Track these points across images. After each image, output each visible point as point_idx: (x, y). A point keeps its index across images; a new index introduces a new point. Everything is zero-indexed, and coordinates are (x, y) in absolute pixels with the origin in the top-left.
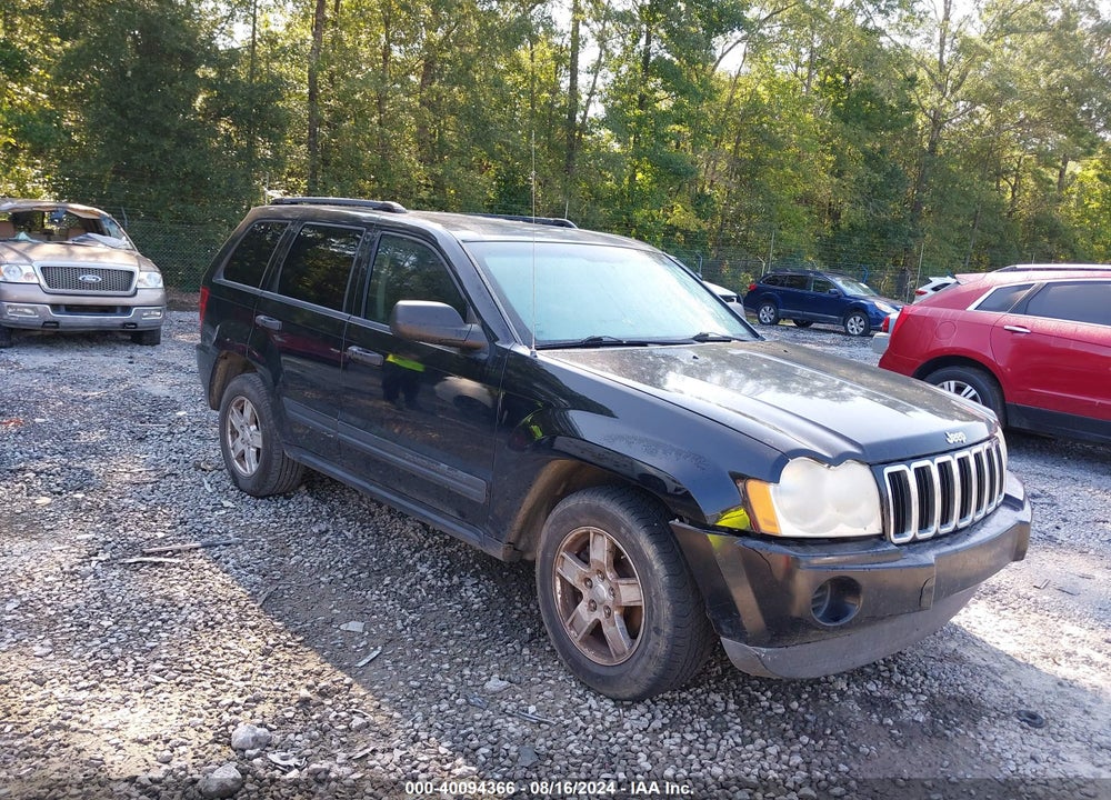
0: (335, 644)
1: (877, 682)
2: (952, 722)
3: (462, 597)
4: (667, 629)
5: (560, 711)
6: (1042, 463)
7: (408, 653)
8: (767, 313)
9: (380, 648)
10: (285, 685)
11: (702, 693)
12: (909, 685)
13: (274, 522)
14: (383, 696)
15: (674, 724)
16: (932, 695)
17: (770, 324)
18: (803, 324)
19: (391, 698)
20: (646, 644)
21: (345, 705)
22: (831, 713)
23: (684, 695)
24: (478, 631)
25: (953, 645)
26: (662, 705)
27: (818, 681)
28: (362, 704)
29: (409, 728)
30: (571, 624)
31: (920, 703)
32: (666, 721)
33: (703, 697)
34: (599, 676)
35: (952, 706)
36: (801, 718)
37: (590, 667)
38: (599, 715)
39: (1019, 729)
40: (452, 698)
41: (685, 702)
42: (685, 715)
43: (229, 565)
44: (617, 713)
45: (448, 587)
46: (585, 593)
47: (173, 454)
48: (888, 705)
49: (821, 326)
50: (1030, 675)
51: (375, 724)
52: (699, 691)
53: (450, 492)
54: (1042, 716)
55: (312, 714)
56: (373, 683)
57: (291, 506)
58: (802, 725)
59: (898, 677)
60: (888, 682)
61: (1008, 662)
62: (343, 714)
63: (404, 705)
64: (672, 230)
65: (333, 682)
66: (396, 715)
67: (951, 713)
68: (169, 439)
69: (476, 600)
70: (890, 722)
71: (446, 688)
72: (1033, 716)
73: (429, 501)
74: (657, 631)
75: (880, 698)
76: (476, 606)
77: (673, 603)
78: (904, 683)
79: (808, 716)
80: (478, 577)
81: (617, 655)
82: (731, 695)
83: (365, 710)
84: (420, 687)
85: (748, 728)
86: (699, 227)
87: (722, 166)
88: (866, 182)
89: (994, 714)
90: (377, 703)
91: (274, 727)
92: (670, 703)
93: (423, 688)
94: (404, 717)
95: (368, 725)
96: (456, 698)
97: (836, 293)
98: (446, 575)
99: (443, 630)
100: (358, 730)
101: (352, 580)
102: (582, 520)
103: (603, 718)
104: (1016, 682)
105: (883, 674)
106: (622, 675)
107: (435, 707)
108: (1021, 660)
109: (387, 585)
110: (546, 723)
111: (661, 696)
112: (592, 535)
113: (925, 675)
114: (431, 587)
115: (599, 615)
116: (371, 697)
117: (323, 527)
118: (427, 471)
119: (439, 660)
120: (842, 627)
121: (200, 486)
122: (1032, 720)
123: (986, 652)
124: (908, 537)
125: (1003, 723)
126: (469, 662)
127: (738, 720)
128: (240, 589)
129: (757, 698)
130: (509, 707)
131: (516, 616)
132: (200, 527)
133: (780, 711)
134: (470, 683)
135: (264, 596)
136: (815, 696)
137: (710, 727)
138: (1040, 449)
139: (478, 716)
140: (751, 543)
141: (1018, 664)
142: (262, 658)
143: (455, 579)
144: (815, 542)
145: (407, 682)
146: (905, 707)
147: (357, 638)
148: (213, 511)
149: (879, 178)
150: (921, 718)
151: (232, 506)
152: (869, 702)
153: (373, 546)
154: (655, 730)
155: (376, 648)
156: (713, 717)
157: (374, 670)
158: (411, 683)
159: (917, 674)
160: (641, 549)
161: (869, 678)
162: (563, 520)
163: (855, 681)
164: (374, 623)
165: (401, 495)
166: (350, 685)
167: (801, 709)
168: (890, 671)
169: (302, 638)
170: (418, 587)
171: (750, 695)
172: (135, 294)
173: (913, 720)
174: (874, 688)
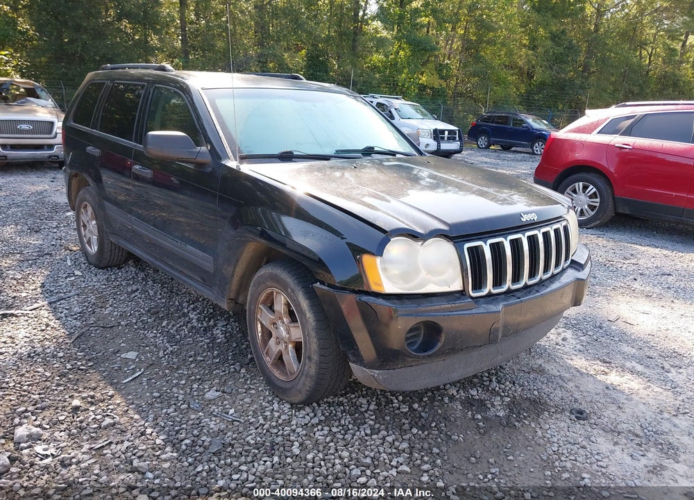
0: (113, 368)
1: (479, 388)
2: (522, 416)
3: (212, 334)
4: (315, 357)
5: (251, 413)
6: (638, 236)
7: (160, 373)
8: (482, 141)
9: (142, 370)
10: (67, 397)
11: (355, 398)
12: (501, 391)
13: (104, 284)
14: (132, 404)
15: (327, 421)
16: (514, 397)
17: (485, 148)
18: (506, 148)
19: (137, 405)
20: (304, 367)
21: (103, 410)
22: (440, 411)
23: (341, 399)
24: (214, 358)
25: (540, 362)
26: (324, 406)
27: (438, 388)
28: (115, 409)
29: (141, 426)
30: (267, 353)
31: (504, 403)
32: (323, 418)
33: (354, 400)
34: (281, 388)
35: (526, 405)
36: (418, 415)
37: (276, 382)
38: (276, 414)
39: (568, 421)
40: (179, 404)
41: (341, 404)
42: (338, 413)
43: (63, 315)
44: (290, 413)
45: (205, 327)
46: (273, 333)
47: (54, 240)
48: (481, 405)
49: (519, 149)
50: (588, 381)
51: (119, 423)
52: (353, 396)
53: (195, 265)
54: (588, 411)
55: (78, 417)
56: (129, 394)
57: (120, 274)
58: (417, 420)
59: (494, 384)
60: (486, 389)
61: (575, 372)
62: (98, 417)
63: (144, 409)
64: (423, 88)
65: (102, 394)
66: (136, 417)
67: (524, 409)
68: (55, 230)
69: (221, 336)
70: (479, 417)
71: (177, 397)
72: (581, 412)
73: (185, 271)
74: (310, 358)
75: (478, 400)
76: (219, 340)
77: (319, 339)
78: (497, 389)
79: (422, 414)
80: (229, 320)
81: (291, 374)
82: (374, 399)
83: (115, 414)
84: (160, 397)
85: (379, 423)
86: (441, 85)
87: (457, 44)
88: (551, 54)
89: (553, 410)
90: (126, 408)
91: (48, 427)
92: (330, 405)
93: (162, 397)
94: (142, 418)
95: (114, 424)
96: (182, 404)
97: (526, 127)
98: (206, 319)
99: (191, 357)
100: (105, 428)
101: (141, 324)
102: (268, 284)
103: (279, 417)
104: (576, 387)
105: (484, 383)
106: (292, 388)
107: (164, 411)
108: (584, 371)
109: (164, 327)
110: (238, 421)
111: (325, 400)
112: (275, 293)
113: (514, 383)
114: (193, 327)
115: (282, 347)
116: (124, 404)
117: (134, 288)
118: (181, 251)
119: (180, 378)
120: (429, 356)
121: (64, 261)
122: (580, 415)
123: (562, 366)
124: (485, 292)
125: (558, 416)
126: (200, 379)
127: (373, 417)
128: (63, 331)
129: (392, 401)
130: (216, 410)
131: (244, 346)
132: (52, 289)
133: (404, 410)
134: (195, 393)
135: (77, 335)
136: (432, 399)
137: (352, 422)
138: (640, 227)
139: (193, 417)
140: (365, 298)
141: (582, 374)
142: (58, 378)
143: (212, 323)
144: (409, 296)
145: (152, 393)
146: (493, 406)
147: (130, 363)
148: (66, 278)
149: (561, 50)
150: (501, 414)
151: (80, 274)
152: (469, 403)
153: (164, 301)
154: (313, 425)
155: (140, 370)
156: (357, 415)
157: (134, 385)
158: (154, 394)
159: (508, 383)
160: (299, 303)
161: (474, 386)
162: (259, 284)
163: (464, 388)
164: (144, 353)
165: (171, 267)
166: (112, 396)
167: (420, 409)
168: (491, 381)
169: (92, 364)
170: (184, 328)
171: (388, 398)
172: (55, 137)
173: (496, 415)
174: (475, 393)
